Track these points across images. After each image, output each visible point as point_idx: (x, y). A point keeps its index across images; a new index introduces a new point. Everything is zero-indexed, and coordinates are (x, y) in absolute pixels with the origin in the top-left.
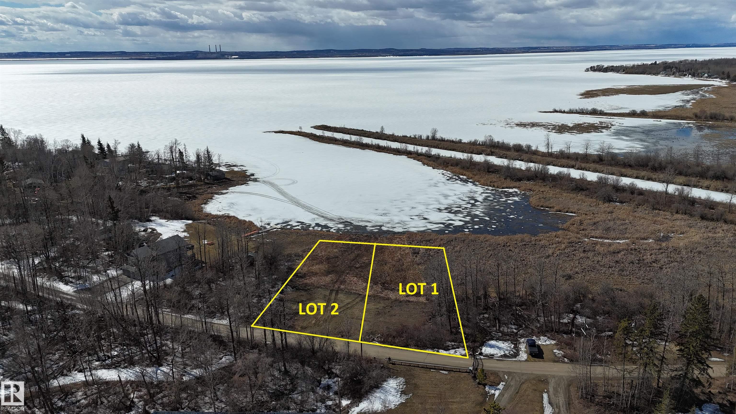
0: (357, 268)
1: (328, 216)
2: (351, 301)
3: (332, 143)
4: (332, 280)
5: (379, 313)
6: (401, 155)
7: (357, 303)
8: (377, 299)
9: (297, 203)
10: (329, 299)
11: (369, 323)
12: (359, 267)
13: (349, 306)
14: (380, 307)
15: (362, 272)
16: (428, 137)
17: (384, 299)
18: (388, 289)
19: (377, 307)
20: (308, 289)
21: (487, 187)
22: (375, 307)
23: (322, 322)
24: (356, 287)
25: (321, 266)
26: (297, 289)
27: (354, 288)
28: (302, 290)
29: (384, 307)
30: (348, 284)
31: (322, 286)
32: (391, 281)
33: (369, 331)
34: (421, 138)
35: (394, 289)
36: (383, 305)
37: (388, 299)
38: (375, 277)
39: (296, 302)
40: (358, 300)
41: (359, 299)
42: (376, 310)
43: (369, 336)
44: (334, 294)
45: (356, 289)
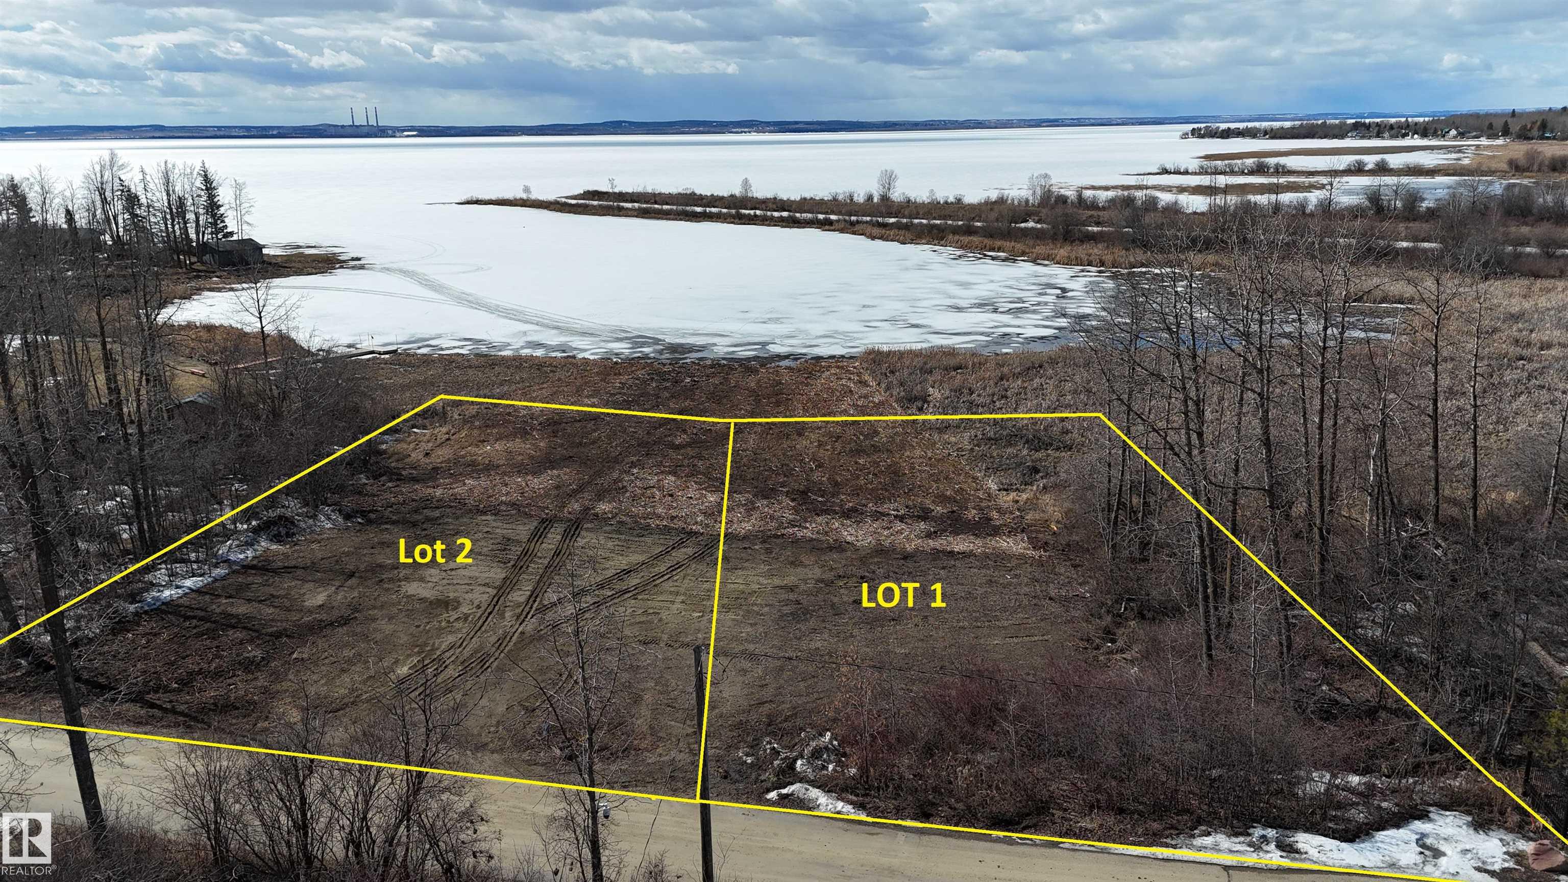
0: (678, 447)
1: (579, 326)
2: (641, 558)
3: (609, 215)
4: (557, 487)
5: (800, 613)
6: (804, 227)
7: (678, 566)
8: (784, 548)
9: (476, 304)
10: (525, 553)
11: (747, 665)
12: (689, 445)
13: (634, 581)
14: (805, 581)
15: (700, 458)
16: (870, 198)
17: (816, 547)
18: (826, 512)
19: (790, 580)
20: (428, 519)
21: (1081, 268)
22: (777, 581)
23: (452, 672)
24: (670, 507)
25: (517, 445)
26: (370, 522)
27: (660, 510)
28: (394, 523)
29: (829, 583)
30: (634, 498)
31: (503, 508)
32: (836, 484)
33: (754, 717)
34: (852, 200)
35: (854, 510)
36: (817, 572)
37: (840, 547)
38: (760, 473)
39: (343, 573)
40: (680, 555)
41: (690, 551)
42: (784, 596)
43: (755, 746)
44: (554, 536)
45: (673, 512)
